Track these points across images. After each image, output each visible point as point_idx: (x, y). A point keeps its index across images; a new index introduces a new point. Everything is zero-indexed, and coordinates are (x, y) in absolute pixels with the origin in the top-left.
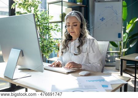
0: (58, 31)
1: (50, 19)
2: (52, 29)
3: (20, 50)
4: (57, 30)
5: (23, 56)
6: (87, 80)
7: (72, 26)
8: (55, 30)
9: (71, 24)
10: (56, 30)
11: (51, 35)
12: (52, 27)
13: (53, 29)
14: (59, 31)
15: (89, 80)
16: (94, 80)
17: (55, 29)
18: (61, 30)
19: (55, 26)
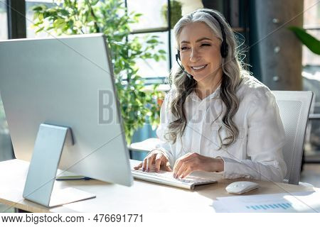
0: (157, 58)
1: (132, 22)
2: (139, 53)
3: (66, 129)
4: (155, 55)
5: (73, 142)
6: (249, 205)
7: (196, 51)
8: (148, 56)
9: (192, 46)
10: (152, 56)
11: (137, 74)
12: (139, 46)
13: (143, 54)
14: (161, 59)
15: (254, 206)
16: (267, 204)
17: (150, 54)
18: (167, 56)
19: (148, 42)
